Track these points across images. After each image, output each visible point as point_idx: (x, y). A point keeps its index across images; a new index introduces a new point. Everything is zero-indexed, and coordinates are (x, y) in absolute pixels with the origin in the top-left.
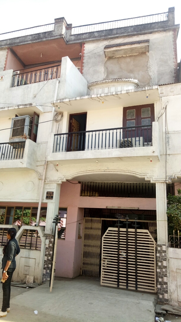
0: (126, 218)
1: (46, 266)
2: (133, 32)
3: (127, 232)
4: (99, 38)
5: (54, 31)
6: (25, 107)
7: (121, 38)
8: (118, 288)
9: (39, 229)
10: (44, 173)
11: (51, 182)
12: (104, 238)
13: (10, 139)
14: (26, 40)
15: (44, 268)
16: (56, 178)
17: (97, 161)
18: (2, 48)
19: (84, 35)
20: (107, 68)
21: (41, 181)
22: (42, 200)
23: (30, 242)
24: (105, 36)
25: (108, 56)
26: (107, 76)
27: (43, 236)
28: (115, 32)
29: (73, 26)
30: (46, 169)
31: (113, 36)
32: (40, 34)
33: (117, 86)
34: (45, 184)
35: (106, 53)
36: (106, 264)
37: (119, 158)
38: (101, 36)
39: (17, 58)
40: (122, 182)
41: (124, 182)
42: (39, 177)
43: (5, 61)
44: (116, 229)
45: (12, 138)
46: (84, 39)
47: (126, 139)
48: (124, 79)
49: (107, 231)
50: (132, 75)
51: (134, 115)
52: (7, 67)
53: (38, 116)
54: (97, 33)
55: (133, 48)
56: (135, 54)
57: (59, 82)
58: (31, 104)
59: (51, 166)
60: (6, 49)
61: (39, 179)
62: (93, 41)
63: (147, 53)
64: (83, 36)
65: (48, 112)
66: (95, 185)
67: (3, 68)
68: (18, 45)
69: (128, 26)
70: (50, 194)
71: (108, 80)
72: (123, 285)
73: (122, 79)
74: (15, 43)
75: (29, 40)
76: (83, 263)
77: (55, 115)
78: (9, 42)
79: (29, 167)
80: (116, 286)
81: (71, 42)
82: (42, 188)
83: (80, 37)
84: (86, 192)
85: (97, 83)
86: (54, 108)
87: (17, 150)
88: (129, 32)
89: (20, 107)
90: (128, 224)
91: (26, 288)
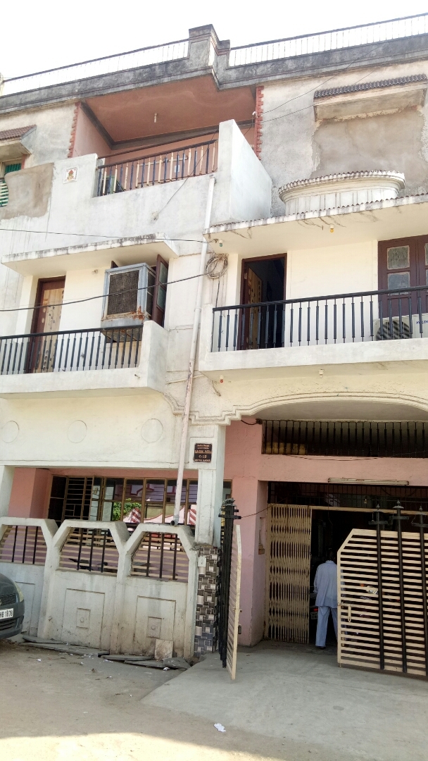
0: (395, 507)
1: (201, 618)
2: (383, 56)
3: (400, 539)
4: (298, 75)
5: (188, 59)
6: (136, 242)
7: (353, 72)
8: (381, 671)
9: (181, 532)
10: (188, 399)
11: (206, 420)
12: (342, 553)
13: (102, 321)
14: (119, 82)
15: (198, 624)
16: (216, 412)
17: (321, 372)
18: (63, 102)
19: (261, 68)
20: (320, 147)
21: (179, 418)
22: (185, 463)
23: (146, 562)
24: (313, 68)
25: (322, 118)
26: (322, 166)
27: (192, 549)
28: (337, 57)
29: (231, 46)
30: (191, 390)
31: (333, 69)
32: (153, 67)
33: (356, 189)
34: (190, 425)
35: (318, 110)
36: (350, 615)
37: (380, 363)
38: (303, 68)
39: (95, 126)
40: (363, 421)
41: (370, 421)
42: (175, 409)
43: (70, 132)
44: (372, 533)
45: (107, 318)
46: (262, 76)
47: (386, 320)
48: (375, 173)
49: (349, 538)
50: (382, 163)
51: (406, 259)
52: (76, 147)
53: (166, 265)
54: (293, 61)
55: (385, 96)
56: (389, 111)
57: (215, 183)
58: (152, 237)
59: (203, 382)
60: (72, 104)
61: (176, 415)
62: (283, 82)
63: (420, 109)
64: (258, 70)
65: (191, 255)
66: (297, 427)
67: (68, 150)
68: (102, 95)
69: (370, 41)
70: (204, 450)
71: (335, 177)
72: (393, 665)
73: (371, 173)
74: (93, 90)
75: (127, 81)
76: (270, 609)
77: (209, 263)
78: (77, 88)
79: (152, 386)
80: (377, 666)
81: (229, 86)
82: (184, 435)
83: (250, 72)
84: (275, 444)
85: (307, 182)
86: (205, 246)
87: (115, 345)
88: (372, 58)
89: (124, 244)
90: (402, 520)
91: (162, 669)
